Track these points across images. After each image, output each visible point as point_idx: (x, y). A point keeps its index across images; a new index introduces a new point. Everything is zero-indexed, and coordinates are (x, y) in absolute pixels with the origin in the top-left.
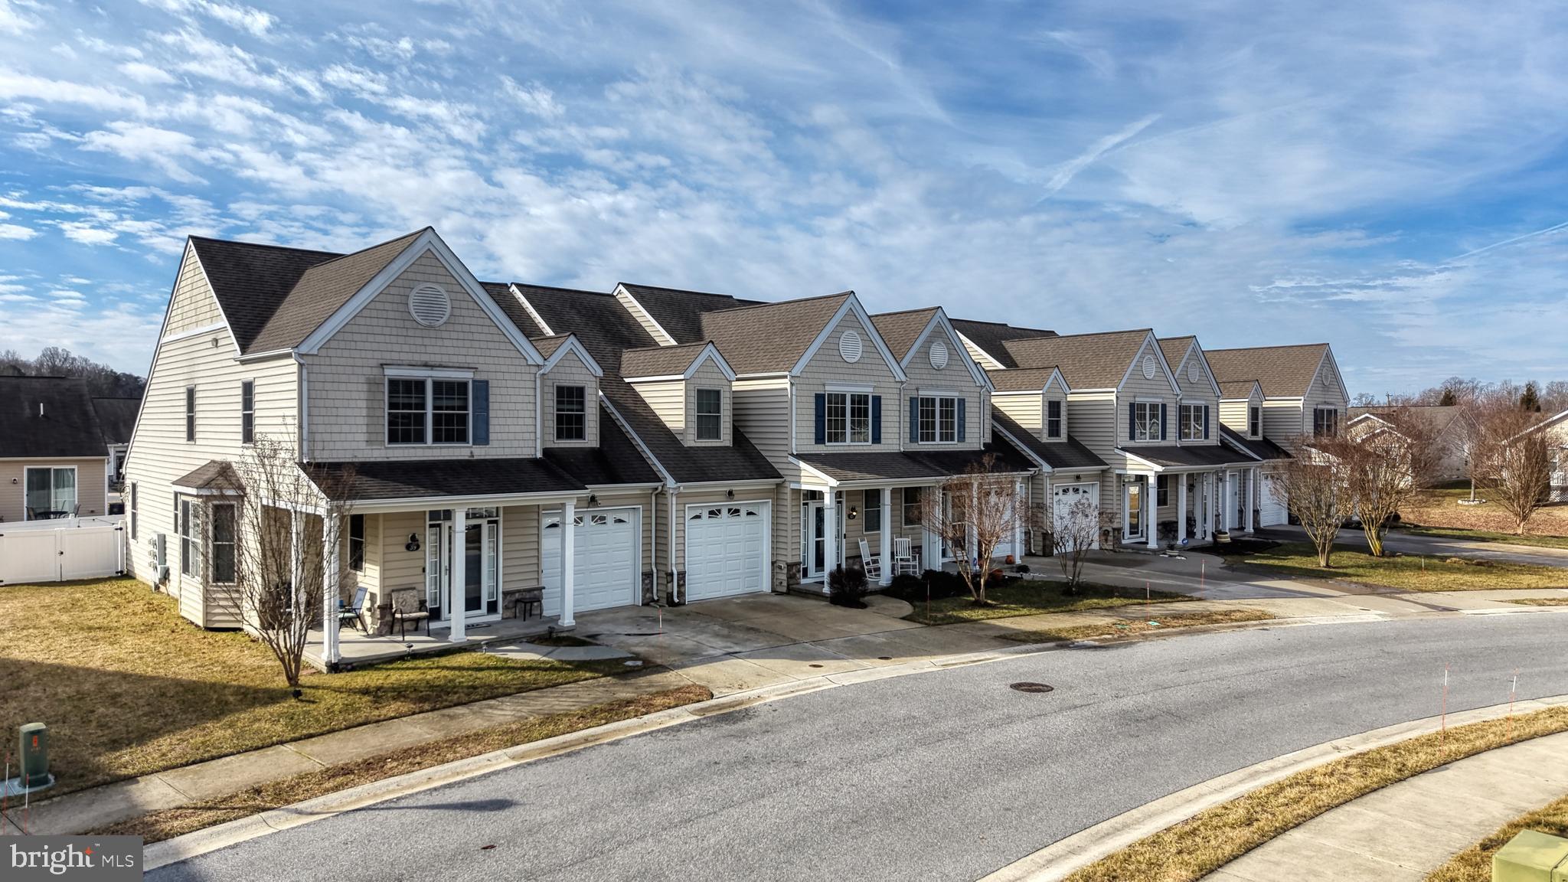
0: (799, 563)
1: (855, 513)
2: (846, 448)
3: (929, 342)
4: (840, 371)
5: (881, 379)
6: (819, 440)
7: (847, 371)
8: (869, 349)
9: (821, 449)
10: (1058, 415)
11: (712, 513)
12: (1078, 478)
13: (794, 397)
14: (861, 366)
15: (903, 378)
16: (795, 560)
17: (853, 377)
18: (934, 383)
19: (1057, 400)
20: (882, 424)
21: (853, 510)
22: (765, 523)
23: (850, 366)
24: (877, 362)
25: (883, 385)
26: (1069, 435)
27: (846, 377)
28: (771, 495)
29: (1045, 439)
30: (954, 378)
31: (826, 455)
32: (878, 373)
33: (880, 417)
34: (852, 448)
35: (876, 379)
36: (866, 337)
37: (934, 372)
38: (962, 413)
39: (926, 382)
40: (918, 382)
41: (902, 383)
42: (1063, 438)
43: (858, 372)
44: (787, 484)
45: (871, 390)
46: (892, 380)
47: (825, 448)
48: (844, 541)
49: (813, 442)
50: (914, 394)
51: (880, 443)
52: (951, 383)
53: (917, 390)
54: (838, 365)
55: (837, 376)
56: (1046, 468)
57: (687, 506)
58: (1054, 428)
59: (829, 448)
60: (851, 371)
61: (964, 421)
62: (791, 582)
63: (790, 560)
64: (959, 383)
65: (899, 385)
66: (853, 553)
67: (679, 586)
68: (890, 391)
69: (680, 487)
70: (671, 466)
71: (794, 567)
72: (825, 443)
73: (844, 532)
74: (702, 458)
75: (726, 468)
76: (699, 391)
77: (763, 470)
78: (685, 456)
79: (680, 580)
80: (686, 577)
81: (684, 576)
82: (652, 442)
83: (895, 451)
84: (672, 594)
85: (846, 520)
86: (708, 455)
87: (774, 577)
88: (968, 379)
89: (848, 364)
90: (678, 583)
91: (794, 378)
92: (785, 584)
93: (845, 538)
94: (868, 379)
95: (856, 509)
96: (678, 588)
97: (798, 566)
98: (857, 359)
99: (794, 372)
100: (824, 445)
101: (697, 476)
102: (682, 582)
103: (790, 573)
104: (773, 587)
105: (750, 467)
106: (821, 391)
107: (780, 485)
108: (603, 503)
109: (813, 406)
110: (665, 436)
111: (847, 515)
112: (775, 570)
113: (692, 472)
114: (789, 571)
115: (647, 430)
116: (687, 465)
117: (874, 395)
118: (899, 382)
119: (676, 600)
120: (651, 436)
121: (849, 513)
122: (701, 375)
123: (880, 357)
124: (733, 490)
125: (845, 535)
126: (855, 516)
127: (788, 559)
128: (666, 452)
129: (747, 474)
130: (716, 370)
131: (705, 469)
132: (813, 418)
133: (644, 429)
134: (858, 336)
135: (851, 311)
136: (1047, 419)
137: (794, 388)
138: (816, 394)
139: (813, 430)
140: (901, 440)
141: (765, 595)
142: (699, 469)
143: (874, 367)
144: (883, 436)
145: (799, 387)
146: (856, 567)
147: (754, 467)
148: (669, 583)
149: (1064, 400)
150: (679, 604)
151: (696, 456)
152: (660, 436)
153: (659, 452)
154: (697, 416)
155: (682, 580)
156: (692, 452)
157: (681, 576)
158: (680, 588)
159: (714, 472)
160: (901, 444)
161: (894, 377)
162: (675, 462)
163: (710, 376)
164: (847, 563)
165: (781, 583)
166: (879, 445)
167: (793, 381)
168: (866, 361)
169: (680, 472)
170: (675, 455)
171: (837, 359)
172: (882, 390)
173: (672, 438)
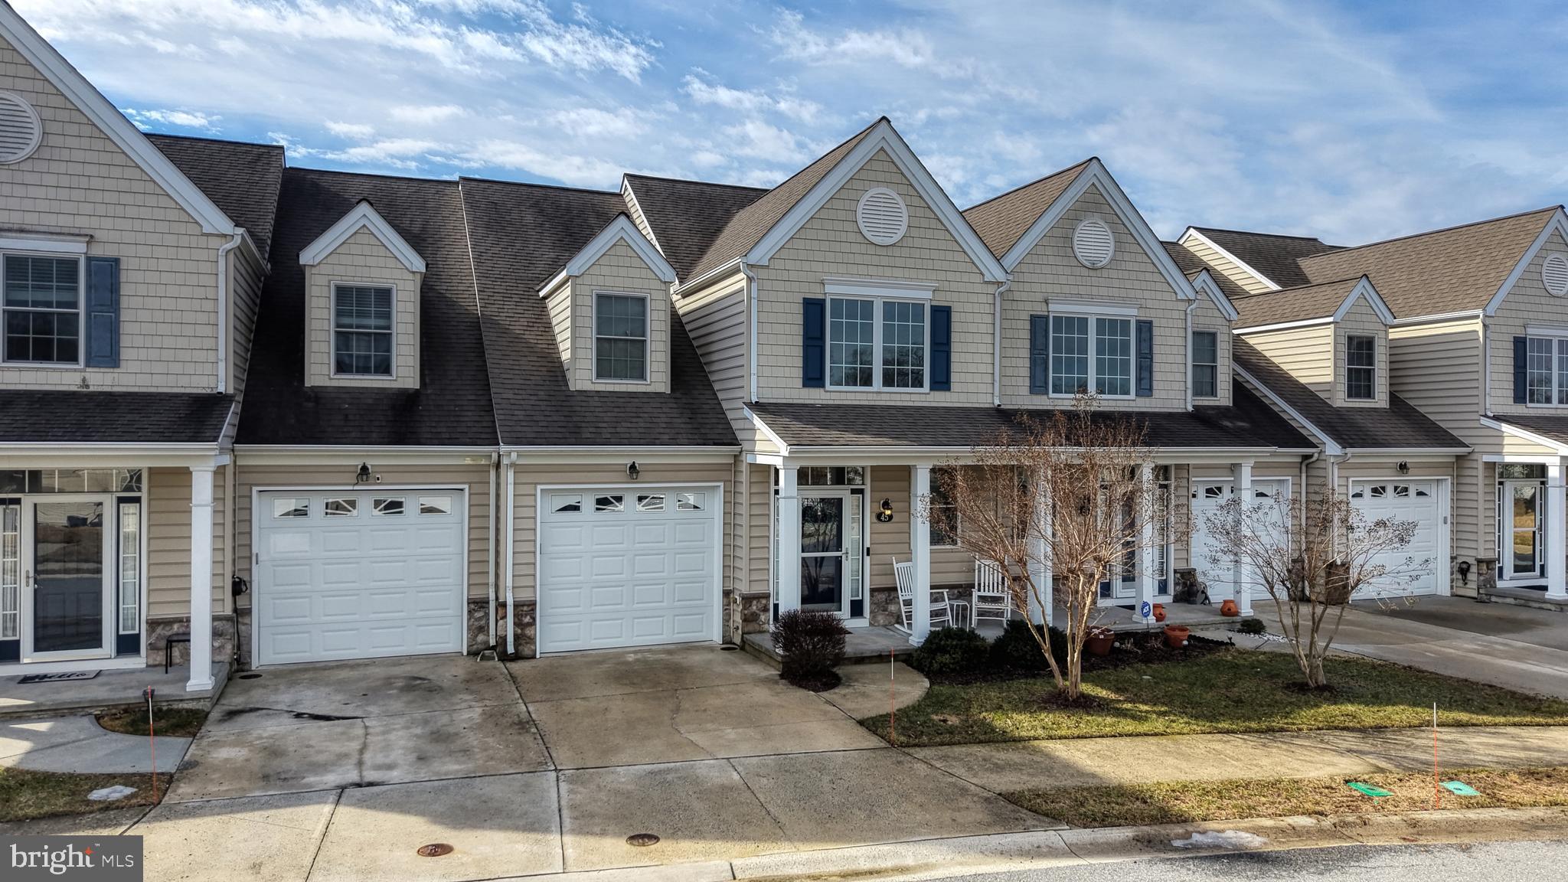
0: (766, 596)
1: (888, 512)
2: (870, 397)
3: (1073, 218)
4: (859, 259)
5: (950, 276)
6: (813, 377)
7: (875, 260)
8: (924, 223)
9: (815, 396)
10: (1370, 360)
11: (603, 502)
12: (1403, 467)
13: (754, 302)
14: (905, 252)
15: (1000, 276)
16: (757, 589)
17: (888, 272)
18: (1082, 290)
19: (1366, 334)
20: (954, 357)
21: (886, 505)
22: (716, 521)
23: (879, 251)
24: (943, 245)
25: (954, 286)
26: (1391, 393)
27: (872, 270)
28: (725, 475)
29: (1340, 400)
30: (1128, 284)
31: (824, 407)
32: (945, 265)
33: (948, 343)
34: (884, 397)
35: (942, 276)
36: (916, 201)
37: (1085, 272)
38: (1145, 345)
39: (1066, 289)
40: (1050, 288)
41: (999, 284)
42: (1381, 399)
43: (899, 262)
44: (743, 456)
45: (929, 295)
46: (978, 278)
47: (827, 396)
48: (867, 559)
49: (799, 383)
50: (1040, 309)
51: (949, 389)
52: (1123, 293)
53: (1046, 302)
54: (855, 248)
55: (854, 269)
56: (1332, 448)
57: (539, 487)
58: (1359, 382)
59: (834, 396)
60: (885, 261)
61: (1151, 359)
62: (751, 627)
63: (746, 589)
64: (1139, 294)
65: (991, 289)
66: (886, 582)
67: (518, 624)
68: (974, 298)
69: (511, 453)
70: (515, 418)
71: (755, 602)
72: (823, 386)
73: (867, 544)
74: (592, 409)
75: (629, 425)
76: (601, 298)
77: (708, 431)
78: (559, 403)
79: (522, 615)
80: (534, 610)
81: (530, 608)
82: (510, 382)
83: (982, 406)
84: (504, 639)
85: (871, 523)
86: (609, 404)
87: (727, 618)
88: (1159, 286)
89: (877, 247)
90: (516, 620)
91: (754, 270)
92: (740, 631)
93: (868, 554)
94: (922, 274)
95: (892, 505)
96: (517, 629)
97: (764, 601)
98: (896, 239)
99: (754, 257)
100: (822, 390)
101: (556, 435)
102: (527, 619)
103: (746, 612)
104: (723, 637)
105: (682, 426)
106: (815, 293)
107: (737, 457)
108: (387, 477)
109: (800, 320)
110: (545, 373)
111: (874, 515)
112: (729, 605)
113: (551, 429)
114: (744, 608)
115: (517, 363)
116: (549, 419)
117: (934, 303)
118: (993, 283)
119: (511, 649)
120: (517, 372)
121: (878, 511)
122: (605, 270)
123: (948, 237)
124: (639, 464)
125: (868, 549)
126: (891, 517)
127: (743, 588)
128: (524, 397)
129: (667, 437)
130: (636, 262)
131: (583, 425)
132: (799, 341)
133: (511, 362)
134: (899, 199)
135: (882, 156)
136: (1344, 367)
137: (754, 285)
138: (804, 299)
139: (799, 362)
140: (997, 385)
141: (711, 649)
142: (570, 425)
143: (934, 255)
144: (954, 377)
145: (767, 285)
146: (892, 608)
147: (690, 426)
148: (501, 619)
149: (1382, 334)
150: (517, 657)
151: (584, 404)
152: (535, 373)
153: (511, 396)
154: (598, 339)
155: (526, 615)
156: (579, 398)
157: (525, 608)
158: (522, 629)
159: (599, 430)
160: (997, 393)
161: (983, 275)
162: (528, 413)
163: (623, 272)
164: (874, 598)
165: (737, 628)
166: (947, 393)
167: (751, 274)
168: (918, 243)
169: (525, 429)
170: (538, 403)
171: (852, 237)
172: (955, 297)
173: (557, 376)
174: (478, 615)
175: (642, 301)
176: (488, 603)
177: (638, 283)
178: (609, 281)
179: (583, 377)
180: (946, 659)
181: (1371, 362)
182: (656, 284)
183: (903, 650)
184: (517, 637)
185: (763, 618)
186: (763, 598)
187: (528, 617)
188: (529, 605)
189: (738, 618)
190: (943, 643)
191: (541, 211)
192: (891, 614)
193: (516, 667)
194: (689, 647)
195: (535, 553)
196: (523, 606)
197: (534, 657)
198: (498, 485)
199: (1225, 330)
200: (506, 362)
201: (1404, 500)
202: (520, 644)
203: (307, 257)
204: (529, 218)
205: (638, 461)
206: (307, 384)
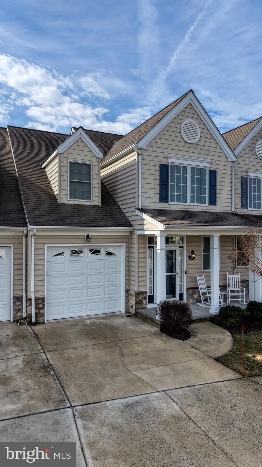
0: (146, 293)
1: (193, 256)
2: (186, 207)
3: (255, 140)
4: (181, 149)
5: (216, 158)
6: (164, 198)
7: (188, 149)
8: (206, 135)
9: (164, 206)
11: (74, 253)
13: (140, 165)
14: (199, 147)
15: (234, 159)
16: (142, 289)
17: (193, 155)
18: (259, 168)
20: (218, 192)
21: (193, 253)
22: (122, 259)
23: (189, 146)
24: (213, 145)
25: (217, 162)
27: (187, 154)
28: (126, 240)
31: (168, 211)
32: (214, 153)
33: (215, 185)
34: (192, 207)
35: (212, 158)
36: (203, 126)
37: (260, 161)
39: (253, 167)
40: (247, 167)
41: (234, 162)
43: (197, 151)
44: (135, 232)
45: (208, 165)
46: (225, 159)
47: (169, 206)
48: (185, 276)
49: (158, 200)
50: (245, 175)
51: (215, 205)
53: (247, 172)
54: (180, 144)
55: (179, 153)
57: (46, 245)
59: (172, 206)
60: (191, 150)
62: (139, 306)
63: (137, 289)
65: (231, 164)
66: (193, 285)
67: (37, 308)
68: (224, 167)
69: (33, 229)
70: (35, 214)
71: (141, 295)
72: (168, 202)
73: (185, 269)
74: (69, 211)
75: (86, 218)
76: (71, 163)
77: (119, 221)
78: (54, 208)
79: (38, 304)
80: (44, 301)
81: (42, 300)
82: (31, 199)
83: (228, 212)
84: (30, 315)
85: (187, 260)
86: (76, 209)
87: (127, 302)
89: (189, 144)
90: (36, 306)
91: (140, 150)
92: (134, 308)
93: (186, 273)
94: (205, 157)
95: (195, 252)
96: (36, 310)
97: (145, 295)
98: (196, 141)
99: (140, 145)
100: (167, 204)
101: (54, 222)
102: (41, 306)
103: (137, 300)
104: (126, 310)
105: (108, 219)
106: (164, 162)
107: (131, 233)
109: (158, 173)
110: (47, 196)
111: (188, 257)
112: (128, 296)
113: (51, 219)
114: (136, 298)
115: (34, 192)
116: (51, 215)
117: (210, 169)
118: (231, 162)
119: (33, 320)
120: (34, 195)
121: (189, 255)
122: (73, 152)
123: (215, 142)
124: (90, 235)
125: (186, 271)
126: (194, 258)
127: (135, 288)
128: (39, 206)
129: (102, 223)
130: (86, 149)
131: (66, 218)
132: (158, 182)
133: (32, 191)
134: (197, 125)
135: (190, 106)
137: (140, 157)
138: (160, 164)
139: (158, 191)
140: (233, 203)
141: (121, 316)
142: (60, 217)
143: (210, 149)
144: (218, 200)
145: (145, 157)
146: (195, 296)
147: (111, 219)
148: (29, 306)
150: (37, 323)
151: (65, 209)
152: (42, 196)
153: (33, 205)
154: (70, 181)
155: (40, 304)
156: (63, 207)
157: (40, 301)
158: (38, 310)
159: (73, 220)
160: (233, 206)
161: (227, 158)
162: (41, 212)
163: (81, 153)
164: (188, 292)
165: (132, 306)
166: (215, 206)
167: (139, 152)
168: (204, 143)
169: (40, 219)
170: (44, 208)
171: (179, 139)
172: (217, 167)
173: (52, 197)
174: (17, 304)
175: (89, 166)
176: (22, 298)
177: (87, 158)
178: (75, 157)
179: (64, 198)
180: (233, 321)
182: (95, 159)
183: (209, 316)
184: (36, 314)
185: (144, 302)
186: (144, 293)
187: (41, 305)
188: (41, 299)
189: (133, 302)
190: (230, 313)
193: (37, 328)
194: (112, 315)
195: (44, 275)
196: (39, 300)
197: (44, 323)
198: (27, 245)
200: (29, 191)
202: (38, 317)
205: (90, 234)
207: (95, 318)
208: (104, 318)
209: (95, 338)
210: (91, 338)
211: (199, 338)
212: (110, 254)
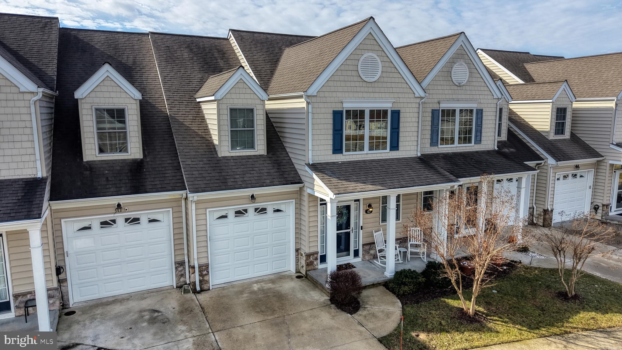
0: (317, 253)
1: (371, 210)
2: (363, 156)
3: (452, 62)
4: (359, 89)
5: (400, 95)
6: (337, 149)
7: (366, 89)
8: (389, 70)
9: (339, 158)
10: (564, 118)
11: (238, 213)
12: (577, 167)
13: (310, 115)
14: (380, 85)
15: (422, 94)
16: (312, 250)
17: (372, 95)
18: (454, 97)
19: (564, 106)
20: (401, 135)
21: (370, 207)
22: (291, 216)
23: (368, 85)
24: (397, 80)
25: (402, 100)
26: (571, 132)
27: (365, 95)
28: (296, 196)
29: (552, 137)
30: (474, 93)
31: (342, 163)
32: (398, 90)
33: (398, 128)
34: (369, 156)
35: (396, 95)
36: (385, 59)
37: (456, 88)
38: (479, 120)
39: (447, 97)
40: (440, 96)
41: (422, 98)
42: (567, 135)
43: (377, 90)
44: (305, 189)
45: (390, 105)
46: (412, 96)
47: (344, 157)
48: (361, 231)
49: (331, 152)
50: (436, 107)
52: (471, 97)
53: (439, 103)
54: (357, 84)
55: (356, 95)
56: (551, 161)
57: (208, 210)
58: (559, 128)
59: (347, 157)
60: (370, 90)
61: (481, 127)
62: (310, 268)
63: (308, 251)
64: (478, 97)
65: (418, 100)
66: (369, 240)
67: (201, 275)
68: (410, 105)
69: (193, 197)
70: (194, 176)
71: (312, 256)
72: (342, 153)
73: (361, 224)
74: (230, 167)
75: (250, 176)
76: (232, 110)
77: (287, 176)
78: (215, 165)
79: (202, 271)
80: (208, 268)
81: (206, 267)
82: (188, 154)
83: (412, 156)
84: (194, 283)
85: (363, 215)
86: (238, 163)
87: (298, 261)
88: (486, 93)
89: (367, 83)
90: (200, 273)
91: (310, 98)
92: (304, 268)
93: (362, 229)
94: (387, 95)
95: (373, 206)
96: (200, 277)
97: (316, 256)
98: (376, 78)
99: (310, 92)
100: (341, 154)
101: (215, 185)
102: (205, 272)
103: (308, 261)
104: (296, 270)
105: (275, 174)
106: (338, 108)
107: (301, 189)
108: (131, 208)
109: (331, 121)
110: (205, 147)
111: (364, 210)
112: (298, 255)
113: (212, 182)
114: (307, 260)
115: (190, 142)
116: (211, 175)
117: (393, 109)
118: (419, 97)
119: (198, 288)
120: (191, 148)
121: (366, 209)
122: (234, 96)
123: (400, 76)
124: (255, 195)
125: (362, 227)
126: (371, 212)
127: (306, 249)
128: (197, 163)
129: (268, 181)
130: (248, 91)
131: (228, 177)
132: (331, 132)
133: (188, 142)
134: (378, 58)
135: (370, 37)
136: (554, 121)
137: (310, 106)
138: (333, 111)
139: (331, 142)
140: (419, 146)
141: (290, 277)
142: (221, 178)
143: (393, 85)
144: (401, 144)
145: (316, 105)
146: (372, 252)
147: (278, 174)
148: (192, 274)
149: (570, 106)
150: (202, 290)
151: (226, 164)
152: (200, 148)
153: (190, 163)
154: (231, 130)
155: (204, 270)
156: (224, 161)
157: (204, 268)
158: (203, 277)
159: (236, 180)
160: (419, 150)
161: (414, 93)
162: (200, 172)
163: (242, 96)
164: (364, 248)
165: (303, 267)
166: (397, 151)
167: (309, 101)
168: (386, 80)
169: (199, 182)
170: (204, 166)
171: (356, 79)
172: (402, 105)
173: (211, 148)
174: (180, 269)
175: (252, 110)
176: (185, 263)
177: (249, 102)
178: (236, 101)
179: (225, 150)
180: (406, 288)
181: (564, 119)
182: (258, 102)
183: (383, 280)
184: (201, 281)
185: (315, 263)
186: (315, 254)
187: (205, 271)
188: (205, 266)
189: (303, 262)
190: (404, 280)
191: (191, 50)
192: (371, 255)
193: (202, 297)
195: (207, 241)
196: (203, 267)
197: (209, 290)
198: (186, 209)
199: (506, 106)
200: (185, 142)
201: (575, 179)
202: (202, 284)
203: (78, 94)
204: (186, 55)
206: (85, 160)
207: (263, 281)
208: (273, 281)
209: (262, 312)
210: (258, 312)
211: (368, 311)
212: (278, 211)
